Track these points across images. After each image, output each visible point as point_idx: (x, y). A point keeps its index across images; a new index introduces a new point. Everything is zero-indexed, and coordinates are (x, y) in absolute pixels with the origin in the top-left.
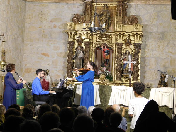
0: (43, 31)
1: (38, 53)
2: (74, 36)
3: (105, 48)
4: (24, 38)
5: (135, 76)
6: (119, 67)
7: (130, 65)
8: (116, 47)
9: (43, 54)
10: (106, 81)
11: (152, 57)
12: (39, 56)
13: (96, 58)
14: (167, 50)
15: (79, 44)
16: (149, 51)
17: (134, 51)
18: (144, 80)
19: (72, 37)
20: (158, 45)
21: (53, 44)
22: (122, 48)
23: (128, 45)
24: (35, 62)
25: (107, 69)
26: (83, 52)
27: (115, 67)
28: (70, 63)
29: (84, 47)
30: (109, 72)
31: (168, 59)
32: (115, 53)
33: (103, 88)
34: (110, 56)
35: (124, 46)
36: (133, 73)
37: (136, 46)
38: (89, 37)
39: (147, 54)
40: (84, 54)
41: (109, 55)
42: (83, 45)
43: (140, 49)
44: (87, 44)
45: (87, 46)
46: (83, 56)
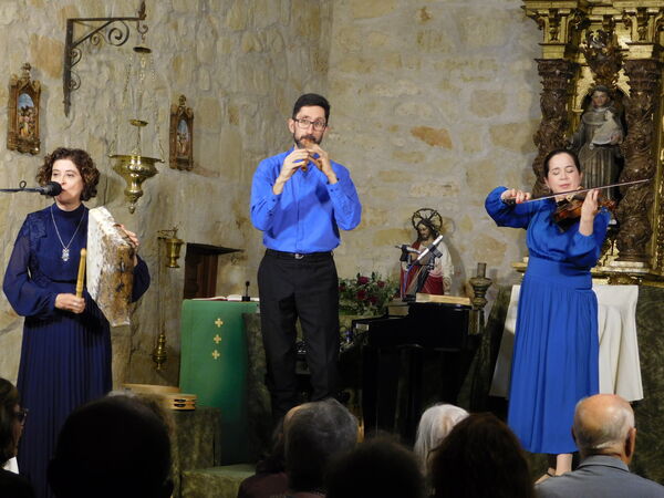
0: (425, 17)
1: (394, 128)
2: (573, 31)
4: (328, 53)
9: (422, 133)
12: (399, 142)
15: (598, 77)
19: (562, 37)
21: (472, 79)
24: (381, 173)
29: (626, 88)
38: (650, 38)
40: (625, 127)
42: (623, 82)
44: (641, 75)
45: (642, 83)
46: (619, 139)
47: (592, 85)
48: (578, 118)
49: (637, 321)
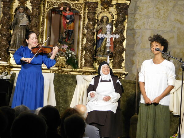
3: (66, 11)
5: (117, 61)
6: (90, 44)
7: (108, 40)
8: (85, 10)
10: (67, 68)
11: (147, 29)
13: (50, 28)
14: (173, 17)
15: (20, 3)
16: (141, 17)
17: (116, 17)
18: (132, 67)
20: (157, 8)
22: (96, 12)
23: (106, 6)
25: (69, 48)
26: (28, 17)
27: (82, 45)
28: (5, 35)
30: (73, 53)
31: (174, 32)
32: (84, 19)
33: (61, 79)
34: (74, 25)
35: (99, 9)
36: (114, 55)
37: (120, 9)
39: (139, 23)
40: (30, 20)
41: (72, 24)
42: (29, 5)
43: (126, 13)
44: (35, 3)
45: (36, 6)
46: (28, 24)
47: (19, 5)
48: (13, 16)
49: (54, 84)
